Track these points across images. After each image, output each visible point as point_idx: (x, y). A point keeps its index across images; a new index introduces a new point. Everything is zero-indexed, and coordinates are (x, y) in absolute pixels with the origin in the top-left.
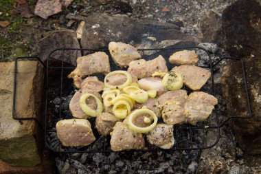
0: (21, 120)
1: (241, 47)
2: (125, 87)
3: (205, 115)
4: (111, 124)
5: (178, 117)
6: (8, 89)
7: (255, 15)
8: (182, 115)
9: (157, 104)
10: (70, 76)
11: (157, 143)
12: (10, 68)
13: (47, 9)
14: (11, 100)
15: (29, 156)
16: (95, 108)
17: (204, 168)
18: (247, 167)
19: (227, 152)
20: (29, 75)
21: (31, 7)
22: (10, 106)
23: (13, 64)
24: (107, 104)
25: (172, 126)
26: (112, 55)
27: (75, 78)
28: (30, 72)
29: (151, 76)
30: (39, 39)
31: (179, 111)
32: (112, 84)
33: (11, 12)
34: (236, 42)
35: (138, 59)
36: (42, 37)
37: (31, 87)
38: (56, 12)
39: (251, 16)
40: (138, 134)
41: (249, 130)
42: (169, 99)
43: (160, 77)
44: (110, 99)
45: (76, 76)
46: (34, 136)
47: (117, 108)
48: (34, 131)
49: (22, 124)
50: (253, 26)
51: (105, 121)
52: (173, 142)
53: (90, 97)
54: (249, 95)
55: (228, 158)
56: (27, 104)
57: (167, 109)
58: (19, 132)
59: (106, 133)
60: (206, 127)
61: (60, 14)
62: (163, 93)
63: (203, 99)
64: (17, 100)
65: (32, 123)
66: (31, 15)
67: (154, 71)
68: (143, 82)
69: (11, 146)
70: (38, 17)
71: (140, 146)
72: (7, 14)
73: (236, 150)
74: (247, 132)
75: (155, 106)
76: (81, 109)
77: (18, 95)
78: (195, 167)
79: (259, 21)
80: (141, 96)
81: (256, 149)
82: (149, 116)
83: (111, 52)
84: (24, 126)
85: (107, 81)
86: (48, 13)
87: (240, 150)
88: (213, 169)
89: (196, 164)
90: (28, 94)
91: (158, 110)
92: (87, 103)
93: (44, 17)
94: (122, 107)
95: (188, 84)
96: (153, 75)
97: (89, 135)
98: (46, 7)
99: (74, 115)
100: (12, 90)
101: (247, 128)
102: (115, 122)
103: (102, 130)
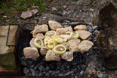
0: (9, 46)
1: (107, 25)
2: (53, 37)
3: (87, 49)
4: (46, 50)
5: (76, 49)
6: (5, 35)
7: (113, 12)
8: (77, 48)
9: (67, 44)
10: (31, 33)
11: (65, 58)
12: (7, 28)
13: (26, 15)
14: (6, 39)
15: (12, 64)
16: (41, 44)
17: (87, 73)
18: (106, 74)
19: (98, 68)
20: (14, 30)
21: (20, 15)
22: (5, 41)
23: (8, 26)
24: (45, 43)
25: (72, 52)
26: (50, 25)
27: (33, 33)
28: (15, 30)
29: (65, 34)
30: (21, 23)
31: (76, 47)
32: (49, 36)
33: (11, 16)
34: (105, 23)
35: (61, 27)
36: (22, 22)
37: (15, 35)
38: (29, 16)
39: (112, 12)
40: (57, 54)
41: (107, 56)
42: (72, 42)
43: (69, 34)
44: (47, 41)
45: (34, 33)
46: (14, 53)
47: (50, 45)
48: (14, 51)
49: (9, 47)
50: (113, 16)
51: (44, 49)
52: (72, 58)
53: (38, 40)
54: (107, 42)
55: (98, 70)
56: (12, 40)
57: (71, 46)
58: (8, 50)
59: (44, 54)
60: (88, 54)
61: (31, 17)
62: (70, 40)
63: (87, 42)
64: (9, 39)
65: (14, 48)
66: (19, 18)
67: (67, 31)
68: (62, 36)
69: (5, 58)
70: (22, 18)
71: (58, 59)
72: (9, 17)
73: (102, 68)
74: (106, 57)
75: (66, 45)
76: (34, 44)
77: (9, 37)
78: (83, 73)
79: (115, 14)
80: (60, 40)
81: (110, 66)
82: (63, 48)
83: (49, 24)
84: (10, 48)
85: (47, 35)
86: (26, 17)
87: (104, 68)
88: (90, 73)
89: (83, 72)
90: (13, 37)
91: (67, 46)
92: (37, 42)
93: (25, 18)
94: (52, 44)
95: (81, 37)
96: (66, 33)
97: (37, 54)
98: (25, 14)
99: (31, 46)
100: (7, 36)
101: (105, 55)
102: (48, 50)
103: (43, 53)
